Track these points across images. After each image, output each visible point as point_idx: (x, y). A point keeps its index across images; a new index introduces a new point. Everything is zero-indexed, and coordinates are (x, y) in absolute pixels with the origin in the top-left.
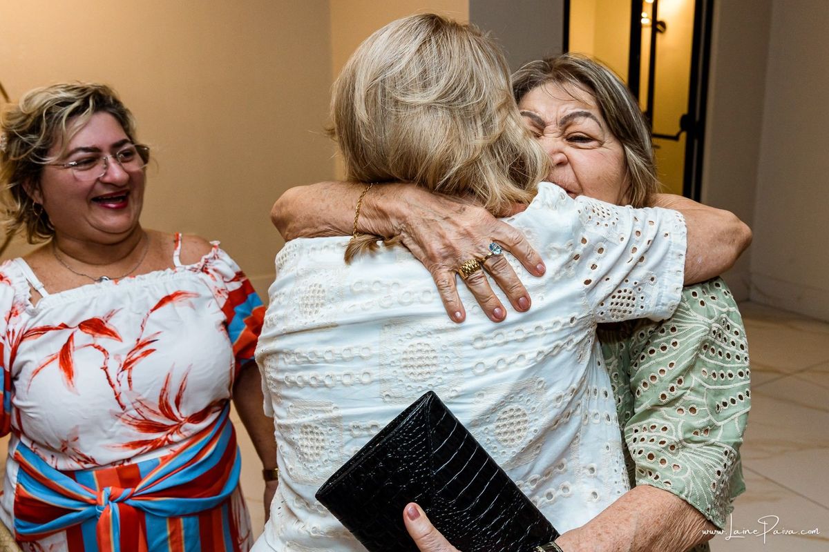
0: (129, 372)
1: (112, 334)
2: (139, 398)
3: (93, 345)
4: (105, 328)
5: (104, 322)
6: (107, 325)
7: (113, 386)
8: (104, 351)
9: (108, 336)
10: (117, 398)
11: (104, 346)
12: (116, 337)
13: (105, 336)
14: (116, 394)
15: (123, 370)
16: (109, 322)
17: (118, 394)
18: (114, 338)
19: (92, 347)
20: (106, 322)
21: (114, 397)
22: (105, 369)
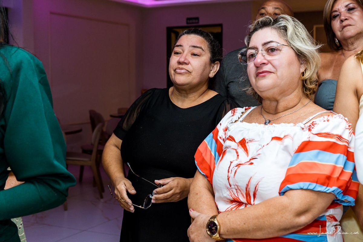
0: (238, 168)
1: (246, 150)
2: (237, 184)
3: (236, 150)
4: (246, 145)
5: (246, 142)
6: (247, 144)
7: (228, 172)
8: (238, 156)
9: (244, 150)
10: (228, 179)
11: (239, 153)
12: (247, 153)
13: (243, 149)
14: (228, 177)
15: (236, 166)
16: (249, 144)
17: (229, 177)
18: (246, 153)
19: (235, 151)
20: (247, 143)
21: (227, 178)
22: (231, 162)
